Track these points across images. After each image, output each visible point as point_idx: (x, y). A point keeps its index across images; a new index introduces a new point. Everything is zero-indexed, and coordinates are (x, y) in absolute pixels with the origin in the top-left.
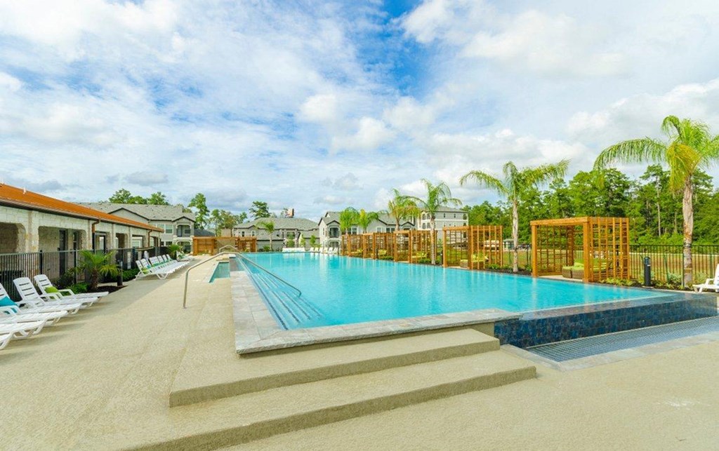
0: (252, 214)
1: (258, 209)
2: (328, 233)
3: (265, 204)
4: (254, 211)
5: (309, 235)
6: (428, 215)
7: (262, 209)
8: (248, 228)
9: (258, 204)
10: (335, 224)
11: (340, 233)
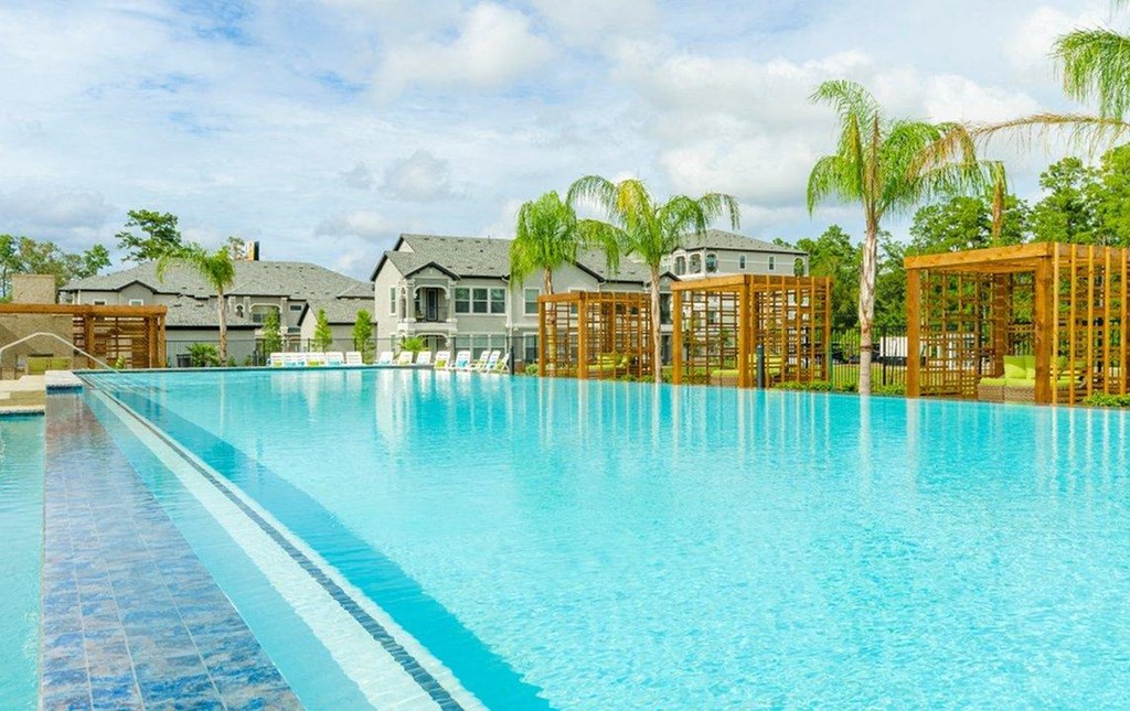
0: (126, 252)
1: (146, 236)
2: (410, 307)
3: (170, 219)
4: (135, 242)
5: (347, 312)
6: (696, 259)
7: (161, 234)
8: (118, 291)
9: (146, 219)
10: (432, 274)
11: (452, 306)
